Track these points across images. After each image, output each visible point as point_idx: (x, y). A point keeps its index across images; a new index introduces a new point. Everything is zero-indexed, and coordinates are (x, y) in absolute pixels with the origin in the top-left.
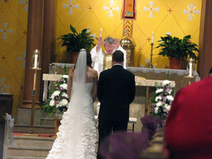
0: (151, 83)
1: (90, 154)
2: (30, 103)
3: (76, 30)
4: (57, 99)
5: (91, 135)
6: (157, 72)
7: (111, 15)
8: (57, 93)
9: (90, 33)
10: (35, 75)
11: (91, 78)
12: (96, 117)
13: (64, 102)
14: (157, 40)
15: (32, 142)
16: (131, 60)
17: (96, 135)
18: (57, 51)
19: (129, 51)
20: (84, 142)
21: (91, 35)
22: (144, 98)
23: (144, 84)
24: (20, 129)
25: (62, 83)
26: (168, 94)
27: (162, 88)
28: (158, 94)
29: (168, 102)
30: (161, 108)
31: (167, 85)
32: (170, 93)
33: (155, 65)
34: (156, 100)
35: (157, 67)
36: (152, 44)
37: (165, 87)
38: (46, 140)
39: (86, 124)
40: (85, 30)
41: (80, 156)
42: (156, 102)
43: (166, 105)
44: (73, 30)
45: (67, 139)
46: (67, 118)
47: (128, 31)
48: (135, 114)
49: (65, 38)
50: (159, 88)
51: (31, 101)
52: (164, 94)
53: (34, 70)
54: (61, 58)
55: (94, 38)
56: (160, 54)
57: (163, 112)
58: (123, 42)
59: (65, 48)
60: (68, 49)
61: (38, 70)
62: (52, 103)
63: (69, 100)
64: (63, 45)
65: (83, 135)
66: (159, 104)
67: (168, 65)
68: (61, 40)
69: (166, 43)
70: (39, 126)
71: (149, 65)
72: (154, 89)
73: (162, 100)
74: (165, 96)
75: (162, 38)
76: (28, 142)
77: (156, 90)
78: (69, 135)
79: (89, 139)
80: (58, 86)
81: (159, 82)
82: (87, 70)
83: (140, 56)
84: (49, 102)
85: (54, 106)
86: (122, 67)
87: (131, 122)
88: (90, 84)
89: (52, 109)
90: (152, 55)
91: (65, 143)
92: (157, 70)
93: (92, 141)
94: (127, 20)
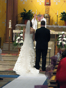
0: (57, 33)
1: (32, 62)
2: (8, 41)
3: (26, 10)
4: (19, 40)
5: (33, 55)
6: (60, 27)
7: (41, 4)
8: (19, 38)
9: (32, 12)
10: (10, 30)
11: (32, 32)
12: (35, 48)
13: (22, 41)
14: (59, 14)
15: (9, 57)
16: (49, 22)
17: (34, 55)
18: (18, 19)
19: (48, 19)
20: (30, 58)
21: (32, 13)
22: (54, 39)
23: (54, 34)
24: (4, 52)
25: (21, 33)
26: (64, 37)
27: (61, 35)
28: (60, 37)
29: (64, 41)
30: (61, 43)
31: (63, 34)
32: (65, 37)
33: (59, 24)
34: (59, 40)
35: (60, 25)
36: (57, 16)
37: (63, 35)
38: (15, 57)
39: (31, 51)
40: (30, 10)
41: (28, 63)
42: (59, 41)
43: (63, 42)
44: (25, 10)
45: (23, 57)
46: (23, 48)
47: (48, 11)
48: (51, 45)
49: (22, 14)
50: (60, 35)
51: (8, 40)
52: (62, 37)
53: (9, 28)
54: (20, 22)
55: (34, 14)
56: (61, 20)
57: (62, 45)
58: (45, 15)
59: (22, 18)
60: (23, 19)
61: (11, 29)
62: (17, 42)
63: (23, 40)
64: (21, 17)
65: (29, 55)
66: (60, 41)
67: (64, 24)
68: (20, 15)
69: (63, 15)
70: (12, 50)
71: (56, 24)
72: (58, 35)
73: (61, 40)
74: (63, 38)
75: (61, 13)
76: (8, 57)
77: (59, 36)
78: (24, 55)
79: (32, 57)
80: (19, 35)
81: (60, 32)
82: (31, 29)
83: (53, 21)
84: (16, 41)
85: (18, 43)
86: (45, 27)
87: (49, 49)
88: (32, 34)
89: (17, 44)
90: (57, 20)
91: (22, 58)
92: (60, 26)
93: (33, 57)
94: (47, 6)
